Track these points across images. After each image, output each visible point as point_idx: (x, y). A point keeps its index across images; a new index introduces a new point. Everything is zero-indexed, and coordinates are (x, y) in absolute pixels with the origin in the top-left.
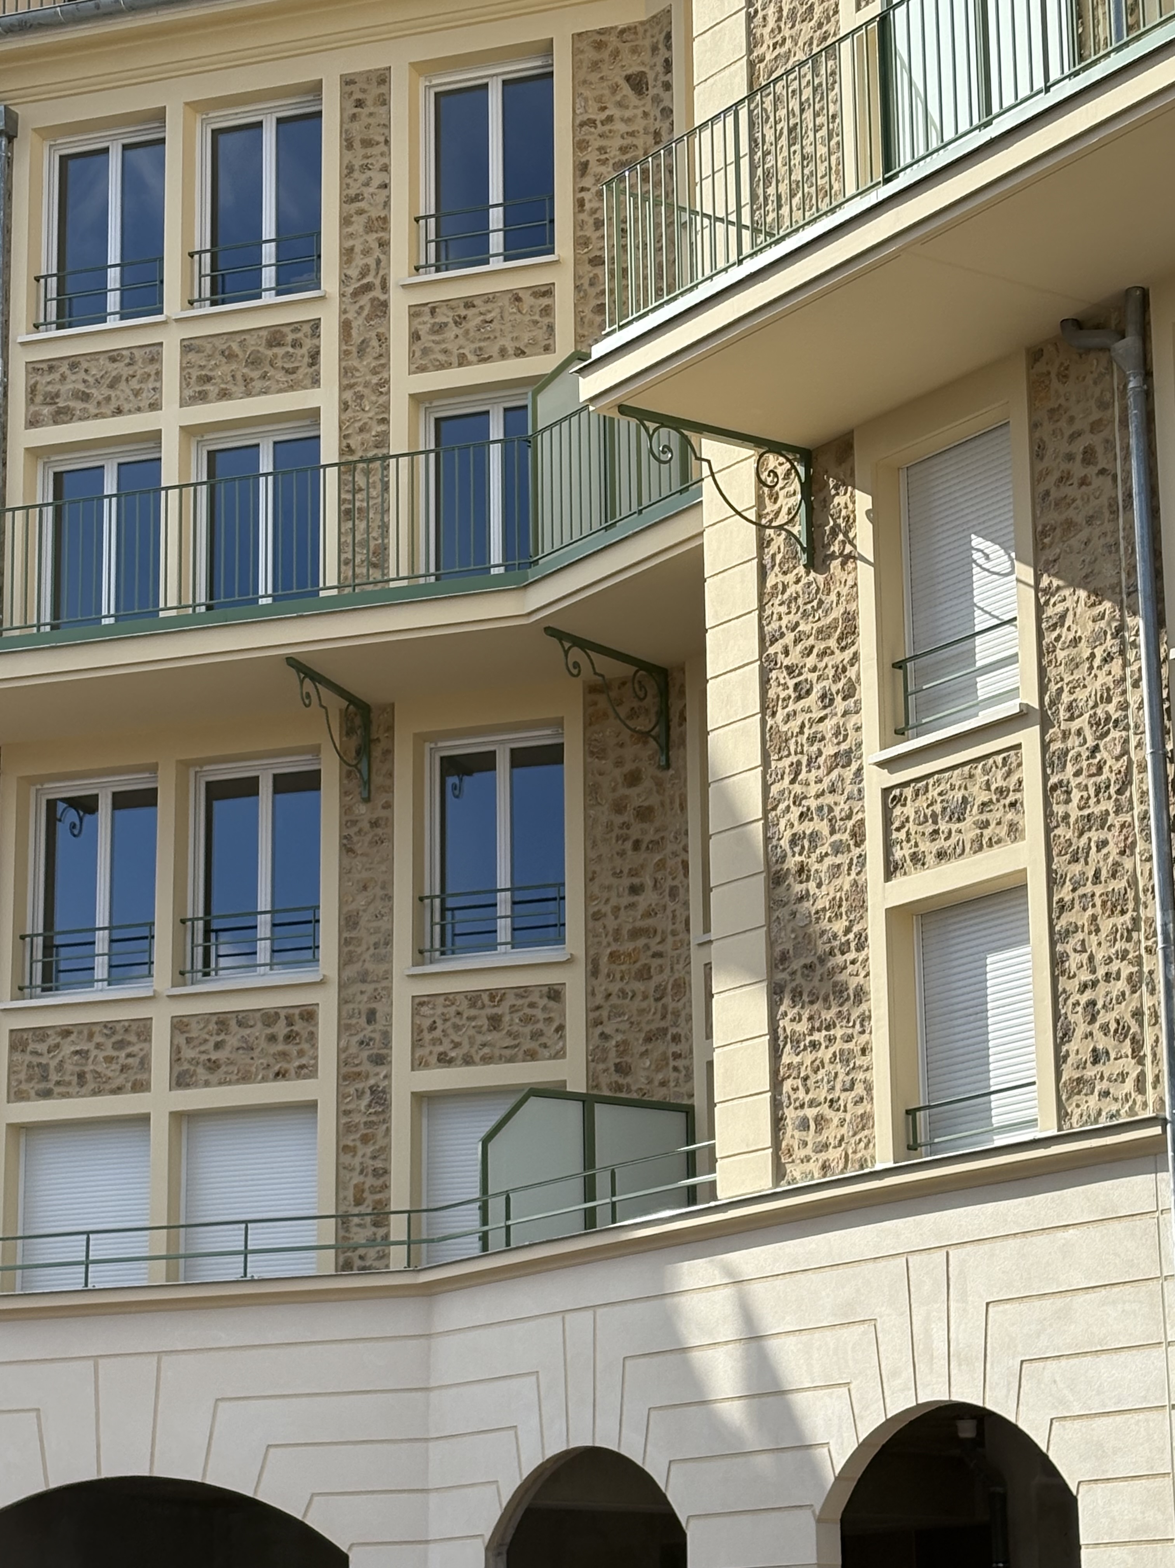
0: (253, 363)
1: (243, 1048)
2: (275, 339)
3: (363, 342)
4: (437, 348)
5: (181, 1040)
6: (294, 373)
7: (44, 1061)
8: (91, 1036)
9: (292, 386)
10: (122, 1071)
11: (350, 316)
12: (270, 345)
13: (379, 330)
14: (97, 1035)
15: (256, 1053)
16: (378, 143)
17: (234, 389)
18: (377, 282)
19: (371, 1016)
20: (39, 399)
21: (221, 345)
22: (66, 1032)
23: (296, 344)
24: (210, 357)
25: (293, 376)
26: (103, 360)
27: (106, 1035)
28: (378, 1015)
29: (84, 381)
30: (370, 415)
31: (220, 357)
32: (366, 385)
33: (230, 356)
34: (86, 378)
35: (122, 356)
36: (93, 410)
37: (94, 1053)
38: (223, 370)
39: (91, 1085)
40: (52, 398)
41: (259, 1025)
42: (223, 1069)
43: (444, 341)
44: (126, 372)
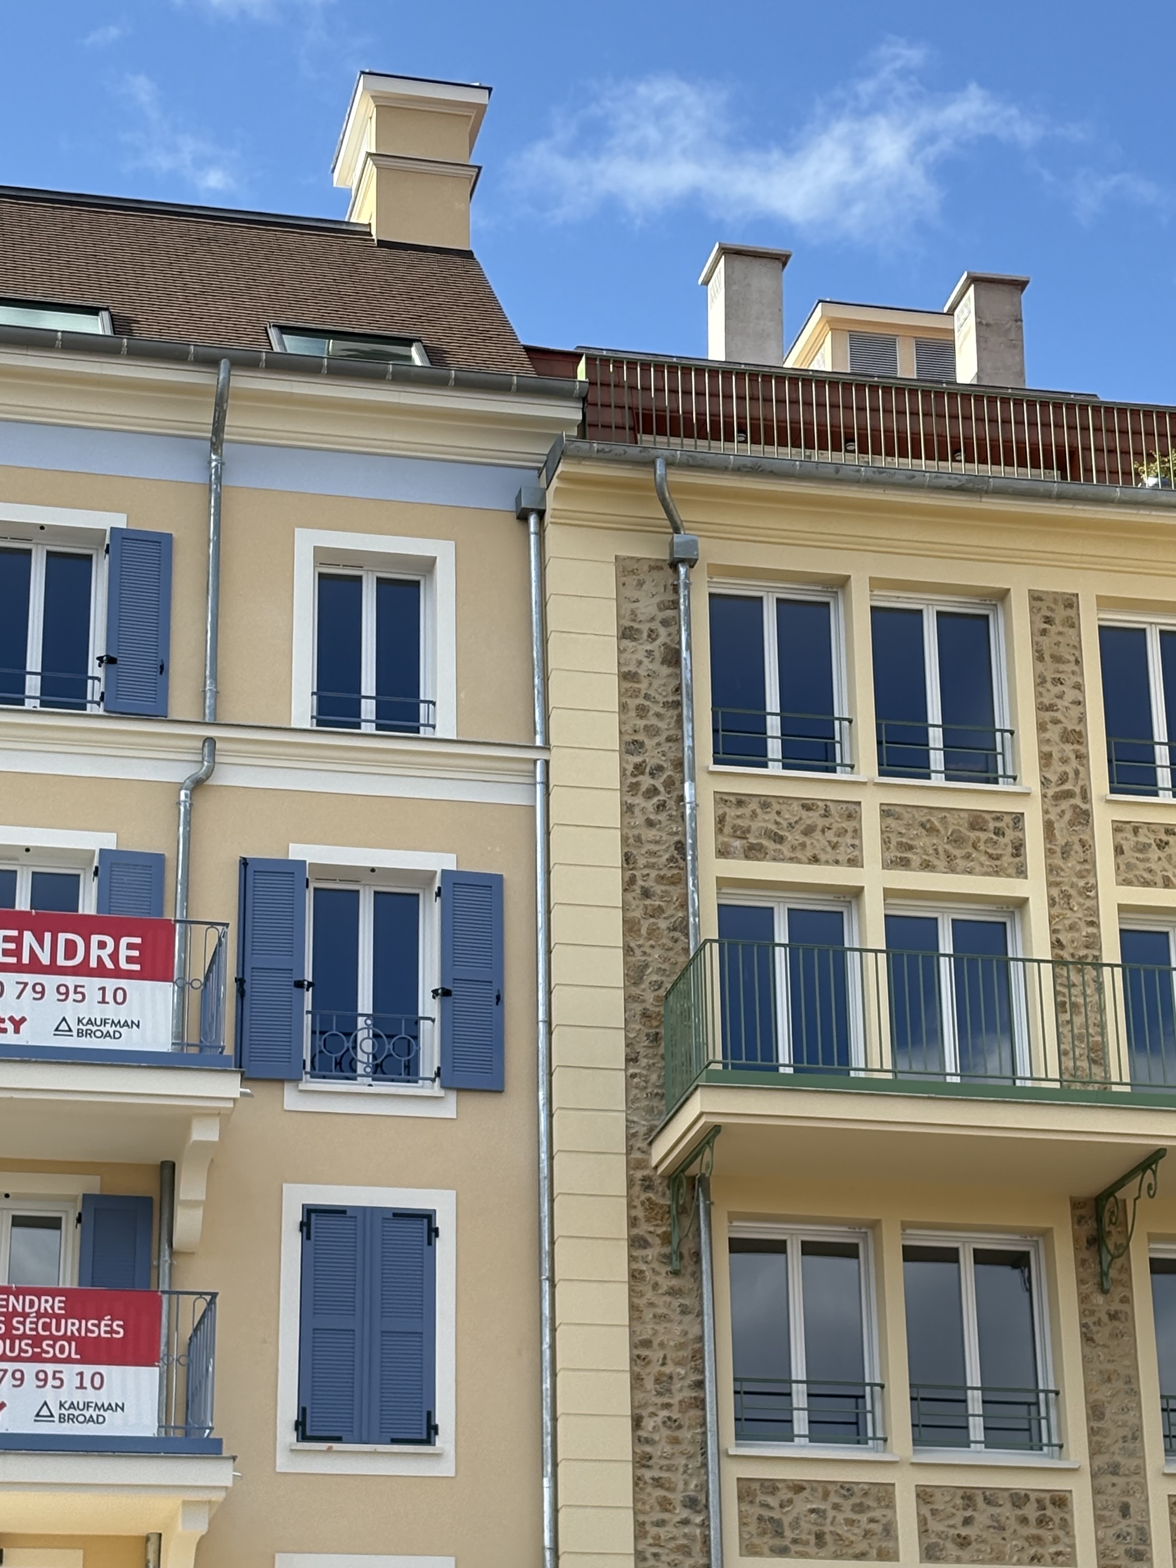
0: (956, 841)
1: (994, 1528)
2: (978, 824)
3: (1067, 844)
4: (1141, 865)
5: (926, 1511)
6: (998, 859)
7: (776, 1515)
8: (826, 1495)
9: (997, 872)
10: (865, 1536)
11: (1053, 817)
12: (973, 827)
13: (1081, 837)
14: (832, 1494)
15: (1007, 1534)
16: (1069, 662)
17: (936, 862)
18: (1077, 790)
19: (1125, 1510)
20: (727, 830)
21: (921, 817)
22: (798, 1488)
23: (998, 832)
24: (908, 826)
25: (998, 863)
26: (796, 807)
27: (844, 1496)
28: (1132, 1510)
29: (777, 823)
30: (1080, 915)
31: (921, 830)
32: (1072, 886)
33: (931, 830)
34: (778, 819)
35: (818, 807)
36: (788, 854)
37: (831, 1513)
38: (924, 841)
39: (831, 1547)
40: (744, 832)
41: (1009, 1505)
42: (974, 1546)
43: (1148, 860)
44: (821, 823)
